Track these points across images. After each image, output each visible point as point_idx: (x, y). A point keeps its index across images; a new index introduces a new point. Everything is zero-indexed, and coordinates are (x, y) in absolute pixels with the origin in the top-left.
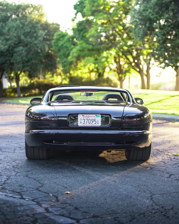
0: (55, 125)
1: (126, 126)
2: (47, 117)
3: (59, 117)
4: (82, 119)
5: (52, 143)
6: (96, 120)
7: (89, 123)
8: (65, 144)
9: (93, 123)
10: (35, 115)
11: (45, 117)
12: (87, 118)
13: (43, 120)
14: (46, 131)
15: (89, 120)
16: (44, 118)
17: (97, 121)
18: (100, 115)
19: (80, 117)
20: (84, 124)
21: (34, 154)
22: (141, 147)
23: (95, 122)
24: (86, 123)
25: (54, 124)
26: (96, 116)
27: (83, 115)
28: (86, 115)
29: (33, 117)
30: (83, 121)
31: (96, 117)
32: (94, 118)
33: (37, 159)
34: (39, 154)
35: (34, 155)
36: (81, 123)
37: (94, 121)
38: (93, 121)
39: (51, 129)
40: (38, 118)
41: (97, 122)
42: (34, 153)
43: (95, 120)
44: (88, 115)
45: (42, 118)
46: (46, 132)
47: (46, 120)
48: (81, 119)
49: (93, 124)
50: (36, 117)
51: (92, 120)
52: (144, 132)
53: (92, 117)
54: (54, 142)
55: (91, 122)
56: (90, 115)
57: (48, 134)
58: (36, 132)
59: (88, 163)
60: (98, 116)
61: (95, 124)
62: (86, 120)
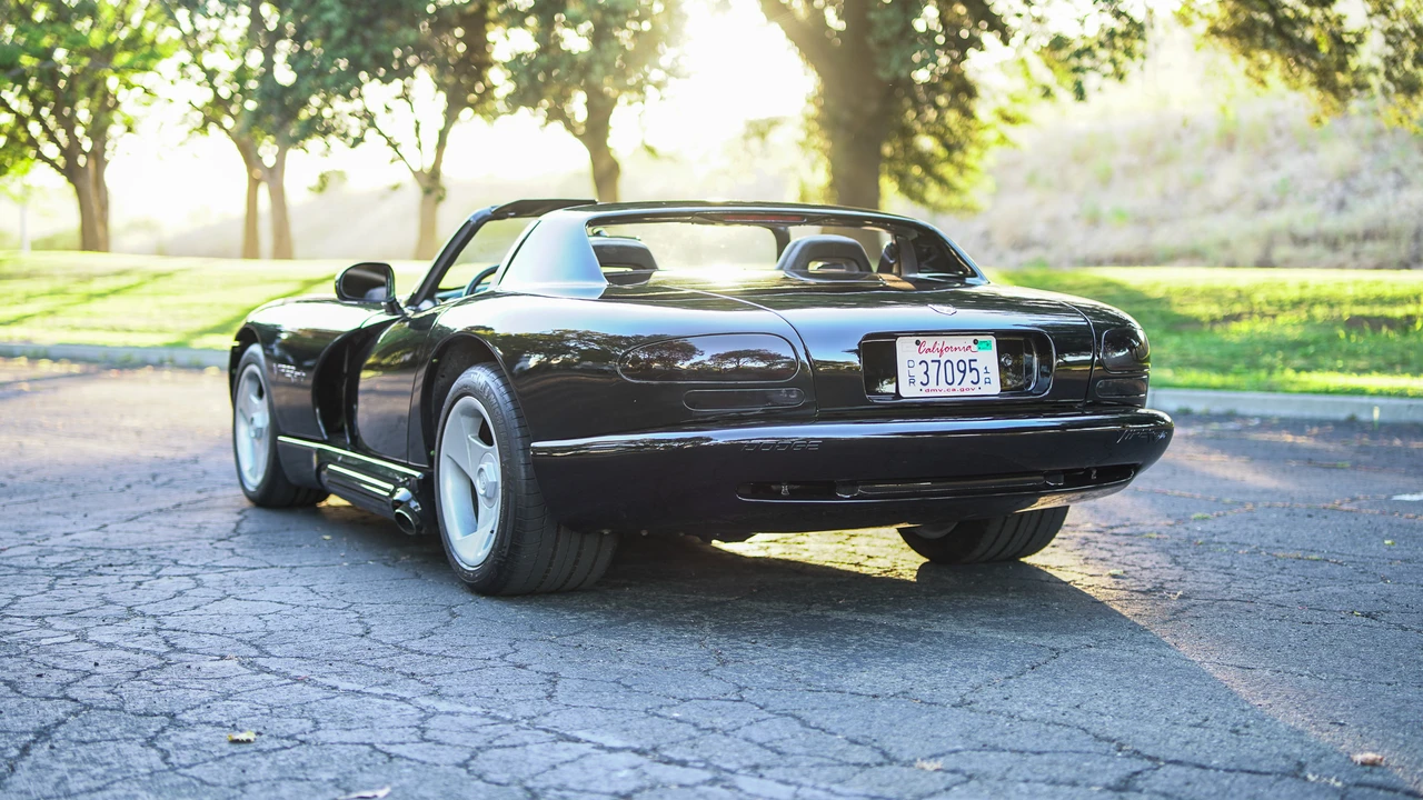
1: (1105, 388)
4: (917, 364)
6: (979, 366)
7: (950, 380)
8: (845, 498)
9: (967, 383)
12: (936, 356)
13: (690, 374)
15: (949, 364)
16: (692, 365)
17: (982, 371)
18: (993, 340)
19: (905, 351)
20: (924, 388)
23: (972, 376)
24: (932, 384)
25: (790, 393)
26: (975, 342)
27: (918, 343)
28: (929, 342)
30: (918, 372)
31: (974, 347)
32: (966, 356)
36: (912, 381)
37: (971, 370)
38: (964, 372)
41: (982, 378)
43: (973, 365)
44: (940, 340)
49: (967, 389)
51: (962, 367)
53: (959, 349)
54: (785, 489)
55: (958, 376)
56: (949, 341)
60: (984, 345)
61: (973, 386)
62: (933, 369)
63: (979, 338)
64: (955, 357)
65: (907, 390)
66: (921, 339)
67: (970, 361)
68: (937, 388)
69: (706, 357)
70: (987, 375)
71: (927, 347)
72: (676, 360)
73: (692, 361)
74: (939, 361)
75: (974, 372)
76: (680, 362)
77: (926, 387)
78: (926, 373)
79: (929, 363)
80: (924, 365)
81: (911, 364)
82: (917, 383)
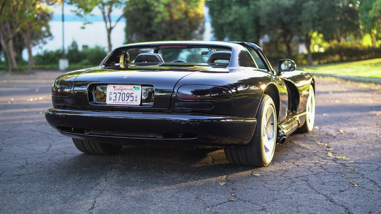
1: (180, 106)
4: (113, 93)
6: (134, 95)
7: (123, 99)
8: (87, 134)
9: (129, 101)
12: (120, 91)
15: (124, 94)
17: (135, 97)
18: (140, 87)
19: (110, 89)
20: (114, 101)
23: (131, 99)
24: (117, 100)
25: (69, 100)
26: (134, 87)
30: (113, 96)
31: (134, 89)
32: (130, 92)
36: (110, 99)
38: (128, 97)
41: (134, 99)
43: (132, 95)
44: (122, 86)
49: (129, 102)
51: (128, 95)
53: (128, 89)
55: (126, 98)
56: (125, 87)
60: (137, 88)
61: (131, 102)
62: (118, 95)
63: (135, 86)
64: (126, 92)
65: (109, 102)
66: (115, 86)
67: (131, 93)
68: (119, 102)
70: (136, 99)
71: (117, 88)
72: (64, 88)
74: (120, 93)
75: (132, 97)
76: (66, 89)
78: (115, 97)
79: (117, 93)
80: (115, 94)
81: (111, 93)
82: (112, 100)
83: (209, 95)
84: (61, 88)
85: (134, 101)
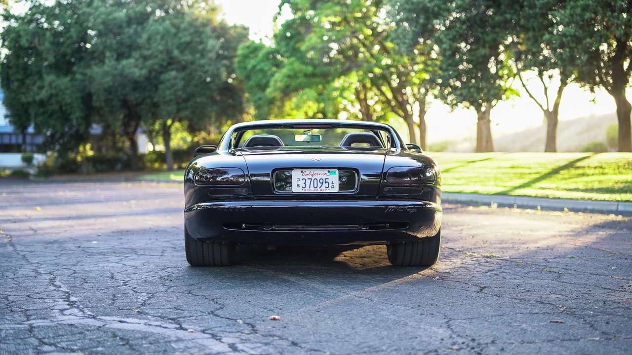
0: (246, 190)
1: (389, 191)
2: (228, 176)
3: (253, 175)
4: (301, 180)
5: (241, 227)
6: (330, 181)
7: (315, 186)
8: (267, 230)
10: (205, 173)
11: (225, 176)
12: (310, 177)
13: (221, 182)
14: (228, 204)
15: (315, 180)
16: (222, 179)
18: (337, 171)
19: (296, 174)
21: (203, 254)
22: (419, 235)
23: (326, 185)
24: (308, 187)
25: (243, 189)
26: (329, 172)
27: (302, 172)
28: (308, 171)
29: (201, 177)
30: (302, 183)
31: (328, 174)
32: (324, 177)
33: (209, 266)
34: (213, 254)
35: (203, 257)
36: (298, 186)
37: (326, 182)
38: (322, 183)
39: (237, 199)
40: (210, 178)
41: (330, 185)
42: (203, 251)
43: (327, 180)
44: (312, 171)
45: (219, 179)
46: (227, 206)
47: (228, 182)
48: (298, 179)
49: (323, 189)
50: (206, 178)
51: (321, 181)
52: (426, 204)
53: (321, 174)
54: (244, 226)
55: (319, 185)
56: (316, 171)
57: (231, 209)
58: (207, 205)
59: (313, 271)
60: (333, 173)
61: (326, 189)
62: (308, 182)
63: (330, 170)
64: (318, 177)
65: (295, 190)
66: (304, 170)
67: (325, 179)
68: (310, 189)
69: (229, 176)
70: (333, 185)
71: (306, 173)
72: (217, 177)
73: (223, 177)
74: (311, 179)
75: (327, 183)
77: (305, 189)
78: (305, 183)
79: (307, 180)
80: (304, 180)
81: (298, 180)
82: (301, 187)
83: (409, 179)
84: (213, 177)
85: (330, 187)
